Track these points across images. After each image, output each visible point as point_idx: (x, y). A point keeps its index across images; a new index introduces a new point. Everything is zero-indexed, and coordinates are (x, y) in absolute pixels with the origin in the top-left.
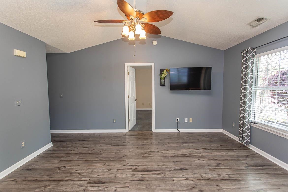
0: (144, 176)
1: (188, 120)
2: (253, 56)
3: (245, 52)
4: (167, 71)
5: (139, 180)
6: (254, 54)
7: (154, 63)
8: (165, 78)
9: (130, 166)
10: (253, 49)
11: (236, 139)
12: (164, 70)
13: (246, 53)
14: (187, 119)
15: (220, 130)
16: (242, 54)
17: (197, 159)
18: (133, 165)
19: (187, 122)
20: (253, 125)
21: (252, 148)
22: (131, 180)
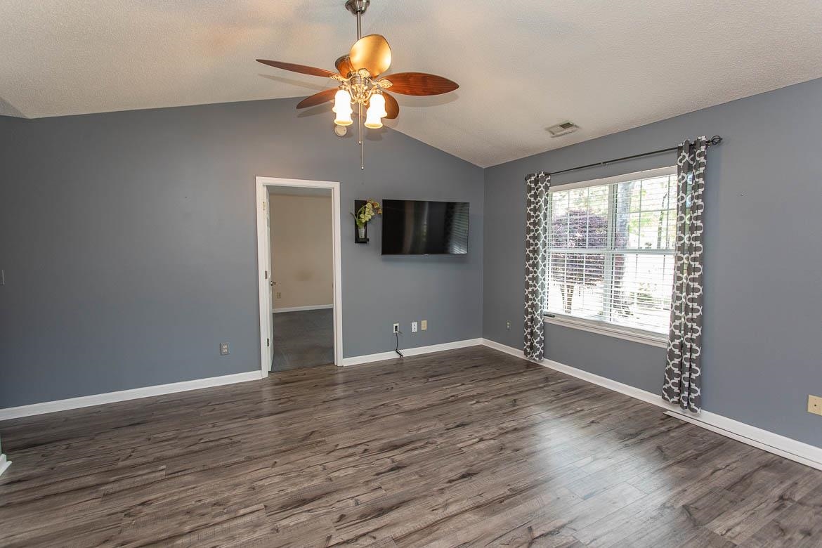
0: (398, 458)
1: (419, 326)
2: (547, 188)
3: (533, 178)
4: (373, 205)
5: (392, 470)
6: (549, 184)
7: (339, 183)
8: (365, 224)
9: (346, 449)
10: (547, 175)
11: (518, 354)
12: (365, 203)
13: (536, 182)
14: (416, 323)
15: (480, 341)
16: (528, 181)
17: (474, 402)
18: (352, 444)
19: (416, 330)
20: (549, 320)
21: (550, 364)
22: (375, 473)
